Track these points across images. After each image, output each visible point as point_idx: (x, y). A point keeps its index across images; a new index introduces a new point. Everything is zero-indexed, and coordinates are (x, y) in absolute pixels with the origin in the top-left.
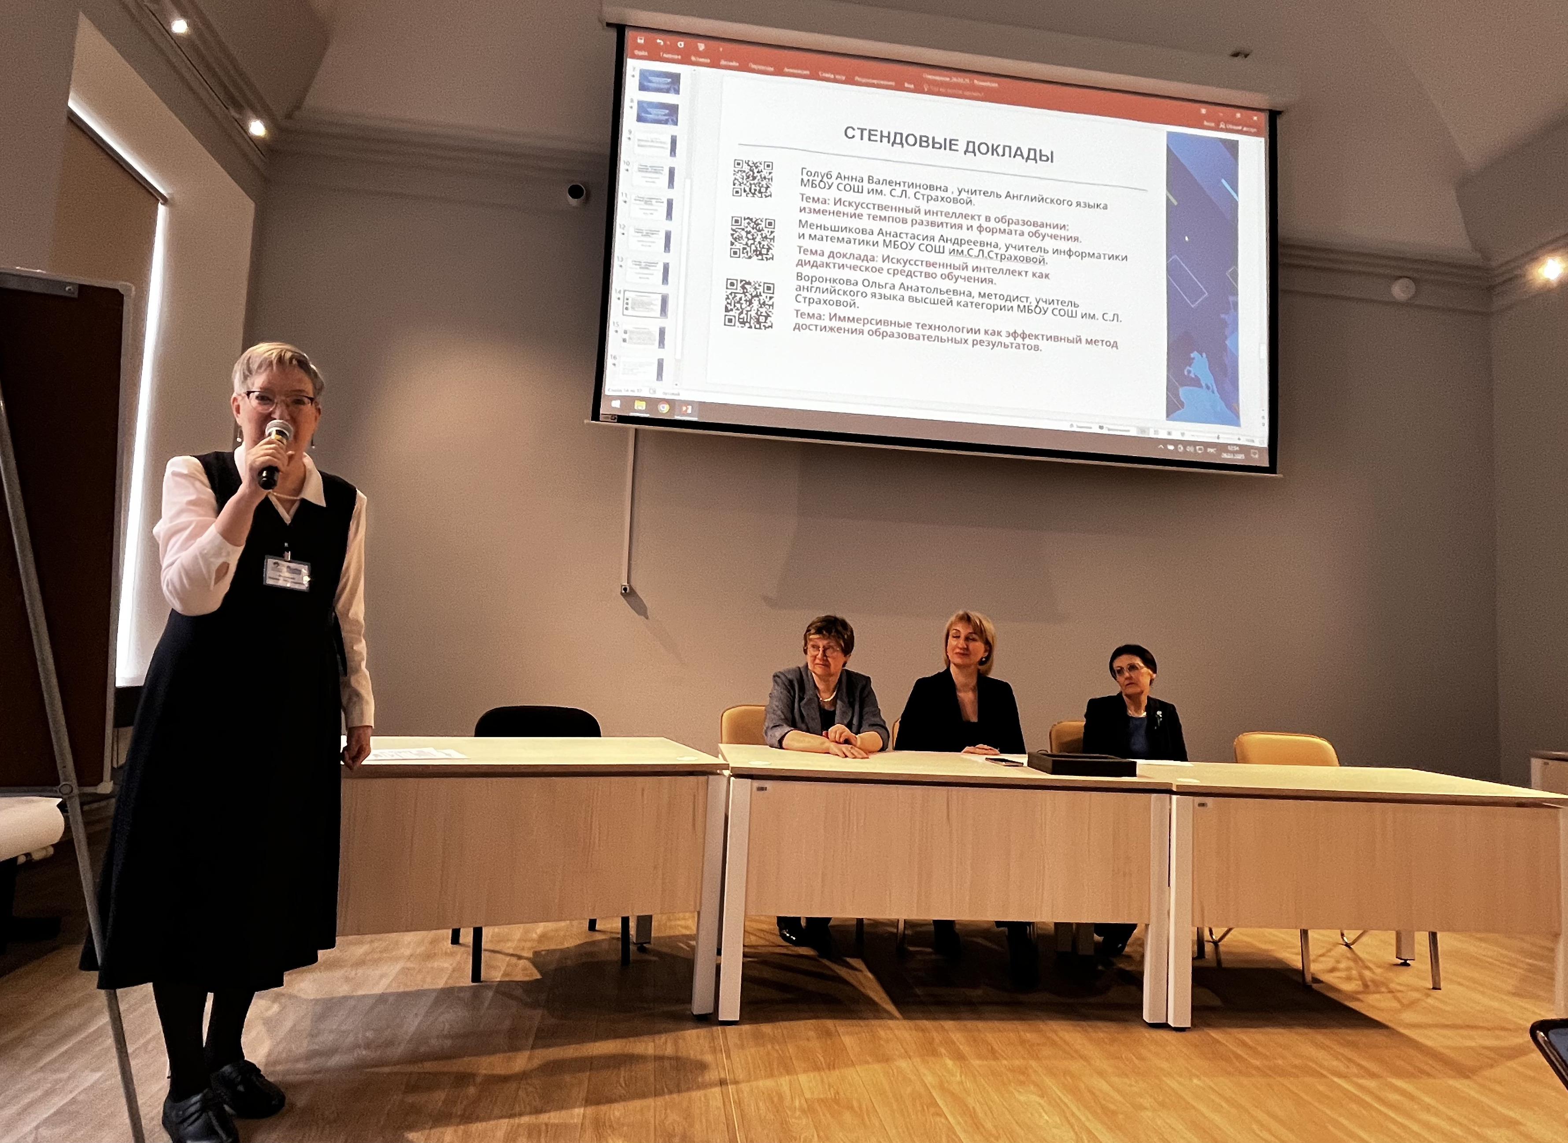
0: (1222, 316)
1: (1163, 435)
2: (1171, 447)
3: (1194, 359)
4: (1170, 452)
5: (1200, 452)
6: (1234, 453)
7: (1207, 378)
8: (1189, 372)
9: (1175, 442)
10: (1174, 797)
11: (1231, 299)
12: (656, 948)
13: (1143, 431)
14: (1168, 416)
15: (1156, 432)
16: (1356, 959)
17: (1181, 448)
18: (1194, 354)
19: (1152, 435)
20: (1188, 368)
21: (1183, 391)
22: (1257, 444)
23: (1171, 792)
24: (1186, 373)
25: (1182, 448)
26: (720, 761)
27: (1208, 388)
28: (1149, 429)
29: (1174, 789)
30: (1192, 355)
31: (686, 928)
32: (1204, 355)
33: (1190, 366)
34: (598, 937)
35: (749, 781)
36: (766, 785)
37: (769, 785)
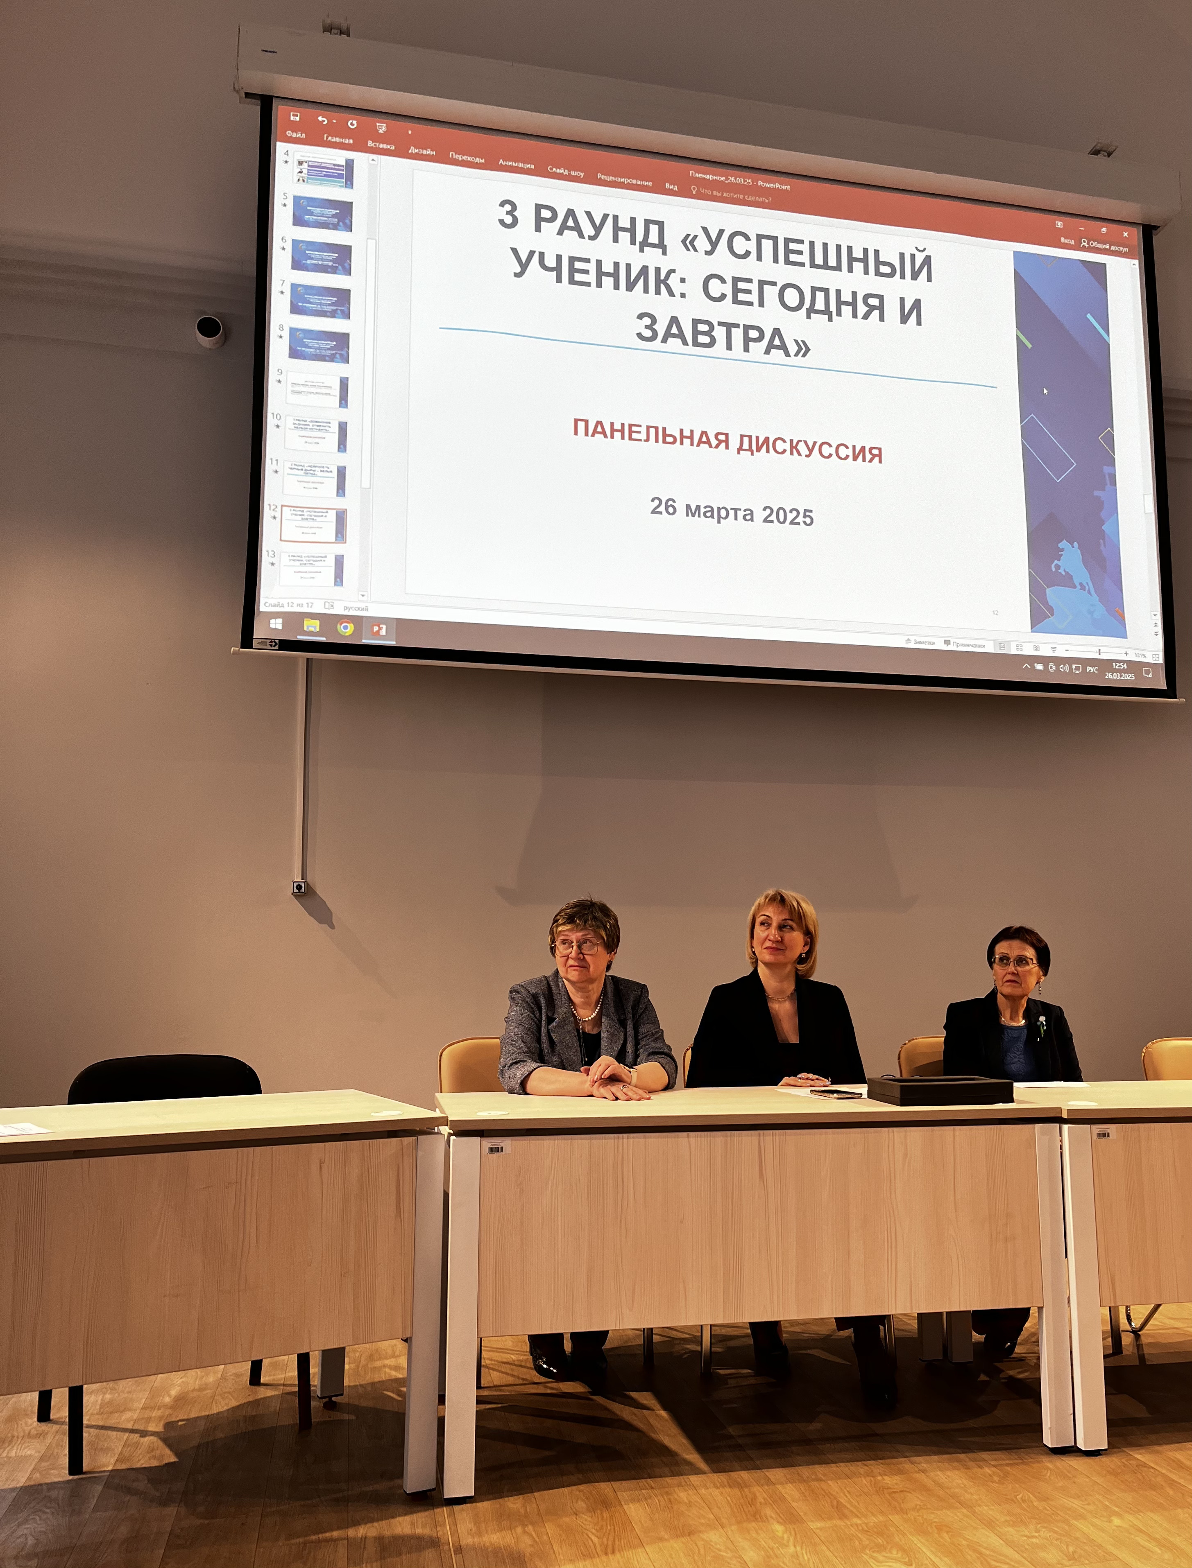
0: (1097, 493)
1: (1028, 651)
2: (1039, 667)
3: (1063, 550)
4: (1039, 673)
5: (1077, 672)
6: (1121, 671)
7: (1081, 574)
8: (1058, 567)
9: (1045, 660)
11: (1107, 469)
12: (351, 1402)
13: (1002, 645)
14: (1033, 625)
15: (1020, 647)
17: (1052, 667)
18: (1064, 544)
19: (1014, 651)
20: (1056, 562)
21: (1052, 594)
22: (1149, 660)
24: (1054, 570)
25: (1054, 668)
26: (437, 1114)
27: (1083, 587)
28: (1009, 642)
30: (1060, 545)
31: (397, 1368)
32: (1076, 544)
33: (1059, 560)
34: (263, 1393)
35: (477, 1140)
36: (502, 1144)
37: (506, 1143)
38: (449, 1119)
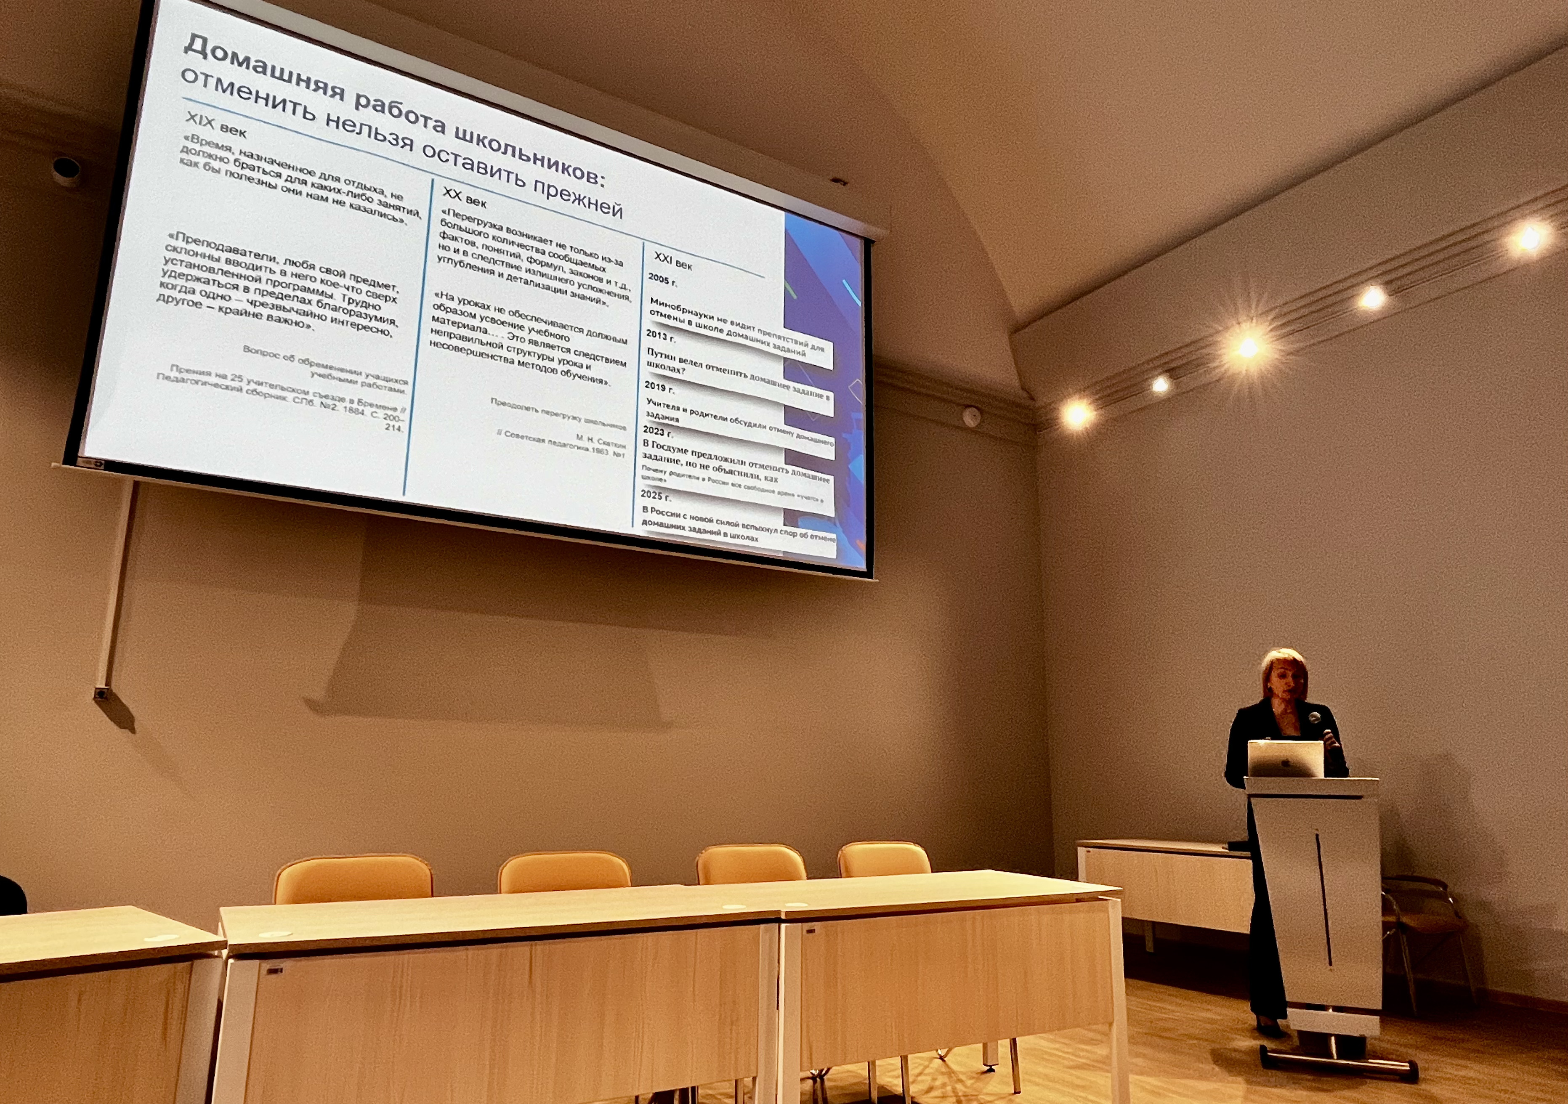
10: (783, 926)
16: (950, 1073)
22: (859, 555)
23: (779, 921)
26: (217, 937)
29: (783, 917)
35: (256, 962)
36: (282, 966)
37: (286, 964)
38: (229, 943)
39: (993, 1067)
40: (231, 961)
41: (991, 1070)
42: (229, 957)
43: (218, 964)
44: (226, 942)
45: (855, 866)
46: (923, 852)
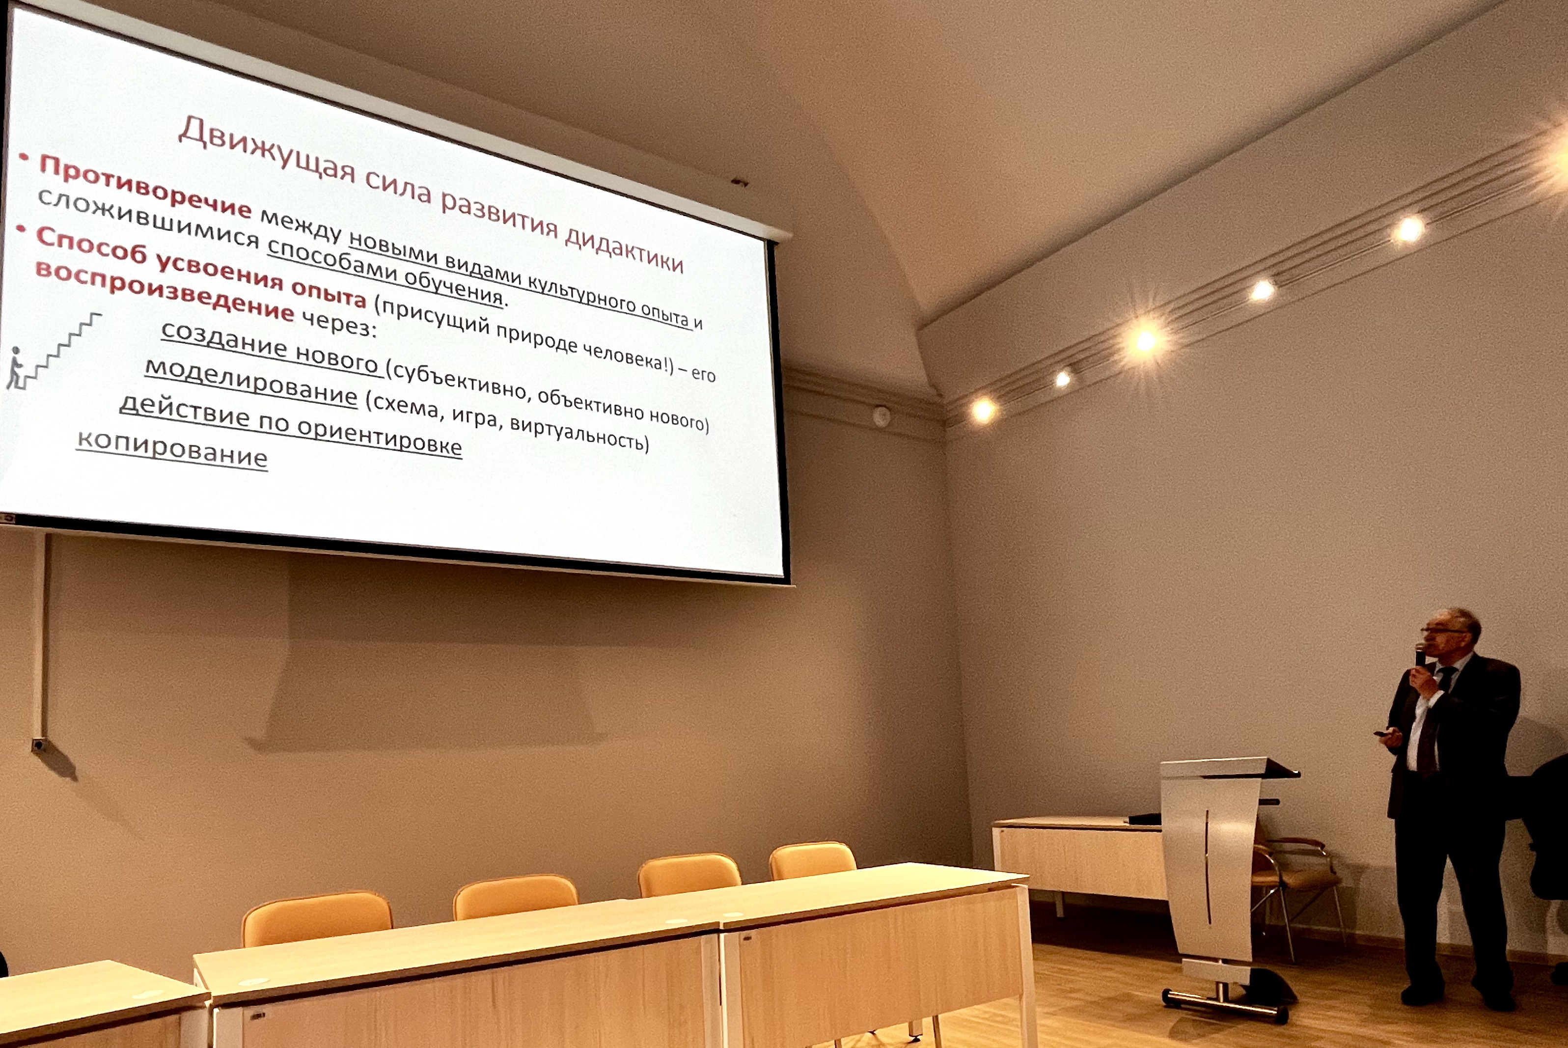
10: (722, 935)
23: (718, 931)
26: (199, 990)
29: (721, 927)
35: (239, 1010)
36: (264, 1011)
37: (267, 1009)
38: (213, 995)
39: (918, 1037)
40: (216, 1010)
41: (916, 1040)
42: (212, 1007)
43: (204, 1014)
44: (210, 993)
45: (786, 869)
46: (849, 850)
